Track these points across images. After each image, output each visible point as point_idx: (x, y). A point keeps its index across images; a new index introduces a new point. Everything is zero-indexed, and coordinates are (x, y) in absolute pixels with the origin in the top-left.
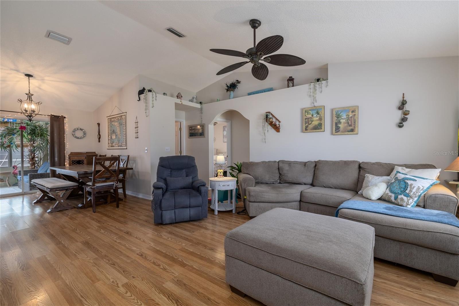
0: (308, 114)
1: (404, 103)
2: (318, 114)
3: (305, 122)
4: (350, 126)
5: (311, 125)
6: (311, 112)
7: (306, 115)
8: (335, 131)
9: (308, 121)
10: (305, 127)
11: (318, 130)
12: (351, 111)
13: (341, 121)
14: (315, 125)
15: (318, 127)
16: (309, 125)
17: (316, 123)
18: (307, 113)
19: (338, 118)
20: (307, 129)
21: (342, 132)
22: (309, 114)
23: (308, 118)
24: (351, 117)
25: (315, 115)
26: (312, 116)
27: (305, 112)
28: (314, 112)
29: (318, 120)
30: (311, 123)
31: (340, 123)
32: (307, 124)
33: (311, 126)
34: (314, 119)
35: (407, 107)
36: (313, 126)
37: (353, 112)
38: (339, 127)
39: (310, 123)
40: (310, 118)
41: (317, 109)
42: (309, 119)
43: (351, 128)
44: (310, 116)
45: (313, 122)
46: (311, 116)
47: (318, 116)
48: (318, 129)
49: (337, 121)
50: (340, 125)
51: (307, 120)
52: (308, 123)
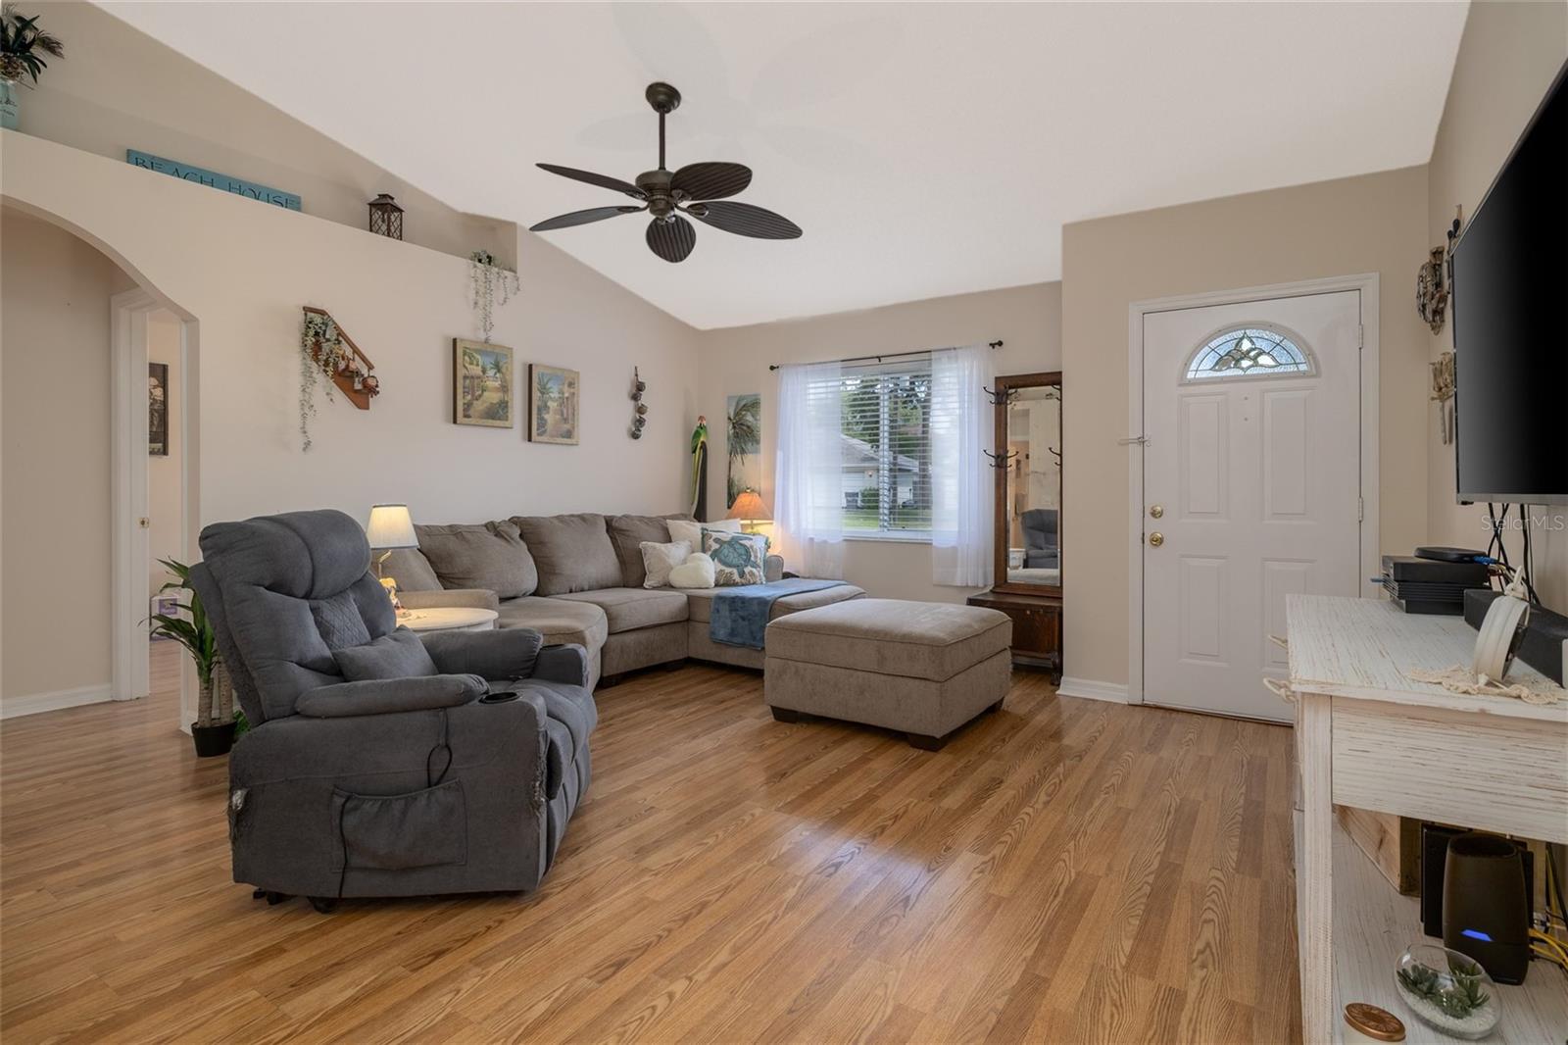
0: (471, 364)
1: (640, 387)
2: (499, 371)
3: (464, 387)
4: (566, 420)
5: (479, 402)
6: (478, 357)
7: (467, 365)
8: (538, 429)
9: (473, 387)
10: (464, 404)
11: (498, 422)
12: (567, 382)
13: (549, 404)
14: (492, 403)
15: (497, 413)
16: (475, 402)
17: (492, 397)
18: (470, 358)
19: (543, 393)
20: (471, 412)
21: (552, 436)
22: (475, 363)
23: (472, 377)
24: (567, 398)
25: (491, 373)
26: (484, 372)
27: (465, 354)
28: (488, 361)
29: (497, 390)
30: (480, 396)
31: (546, 407)
32: (469, 397)
33: (479, 406)
34: (488, 383)
35: (644, 399)
36: (485, 405)
37: (571, 385)
38: (546, 421)
39: (477, 393)
40: (478, 377)
41: (497, 355)
42: (476, 381)
43: (567, 427)
44: (477, 371)
45: (485, 394)
46: (481, 374)
47: (498, 375)
48: (499, 419)
49: (540, 403)
50: (546, 416)
51: (468, 381)
52: (473, 395)
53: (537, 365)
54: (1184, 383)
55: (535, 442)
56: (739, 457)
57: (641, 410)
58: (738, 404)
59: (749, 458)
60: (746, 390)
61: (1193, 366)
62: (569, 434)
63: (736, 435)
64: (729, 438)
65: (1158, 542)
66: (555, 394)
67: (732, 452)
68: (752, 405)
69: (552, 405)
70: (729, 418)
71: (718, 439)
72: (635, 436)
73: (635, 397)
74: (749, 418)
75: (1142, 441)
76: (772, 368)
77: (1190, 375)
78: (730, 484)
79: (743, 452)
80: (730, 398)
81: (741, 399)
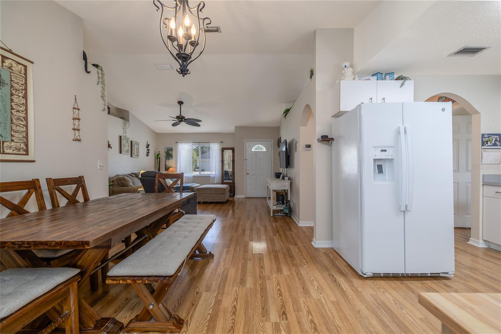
53: (133, 141)
54: (251, 152)
55: (133, 157)
56: (168, 160)
57: (148, 150)
58: (167, 149)
59: (170, 160)
60: (170, 146)
61: (253, 149)
62: (138, 156)
63: (167, 156)
64: (165, 156)
65: (248, 174)
66: (136, 147)
67: (166, 159)
68: (171, 150)
69: (135, 149)
70: (165, 152)
71: (163, 156)
72: (147, 155)
73: (147, 147)
74: (170, 152)
75: (246, 160)
76: (176, 142)
77: (252, 150)
78: (166, 166)
79: (169, 159)
80: (165, 148)
81: (168, 148)
